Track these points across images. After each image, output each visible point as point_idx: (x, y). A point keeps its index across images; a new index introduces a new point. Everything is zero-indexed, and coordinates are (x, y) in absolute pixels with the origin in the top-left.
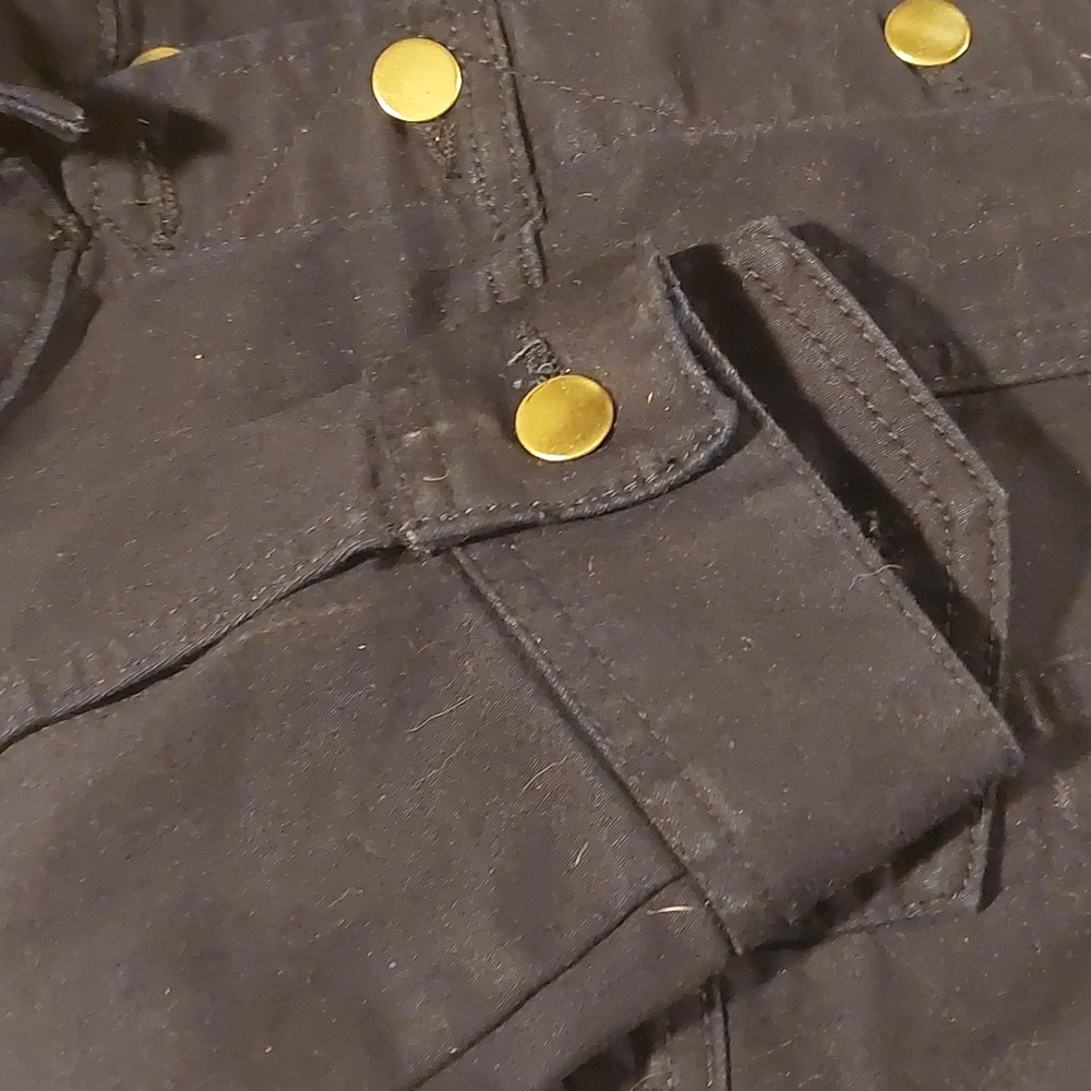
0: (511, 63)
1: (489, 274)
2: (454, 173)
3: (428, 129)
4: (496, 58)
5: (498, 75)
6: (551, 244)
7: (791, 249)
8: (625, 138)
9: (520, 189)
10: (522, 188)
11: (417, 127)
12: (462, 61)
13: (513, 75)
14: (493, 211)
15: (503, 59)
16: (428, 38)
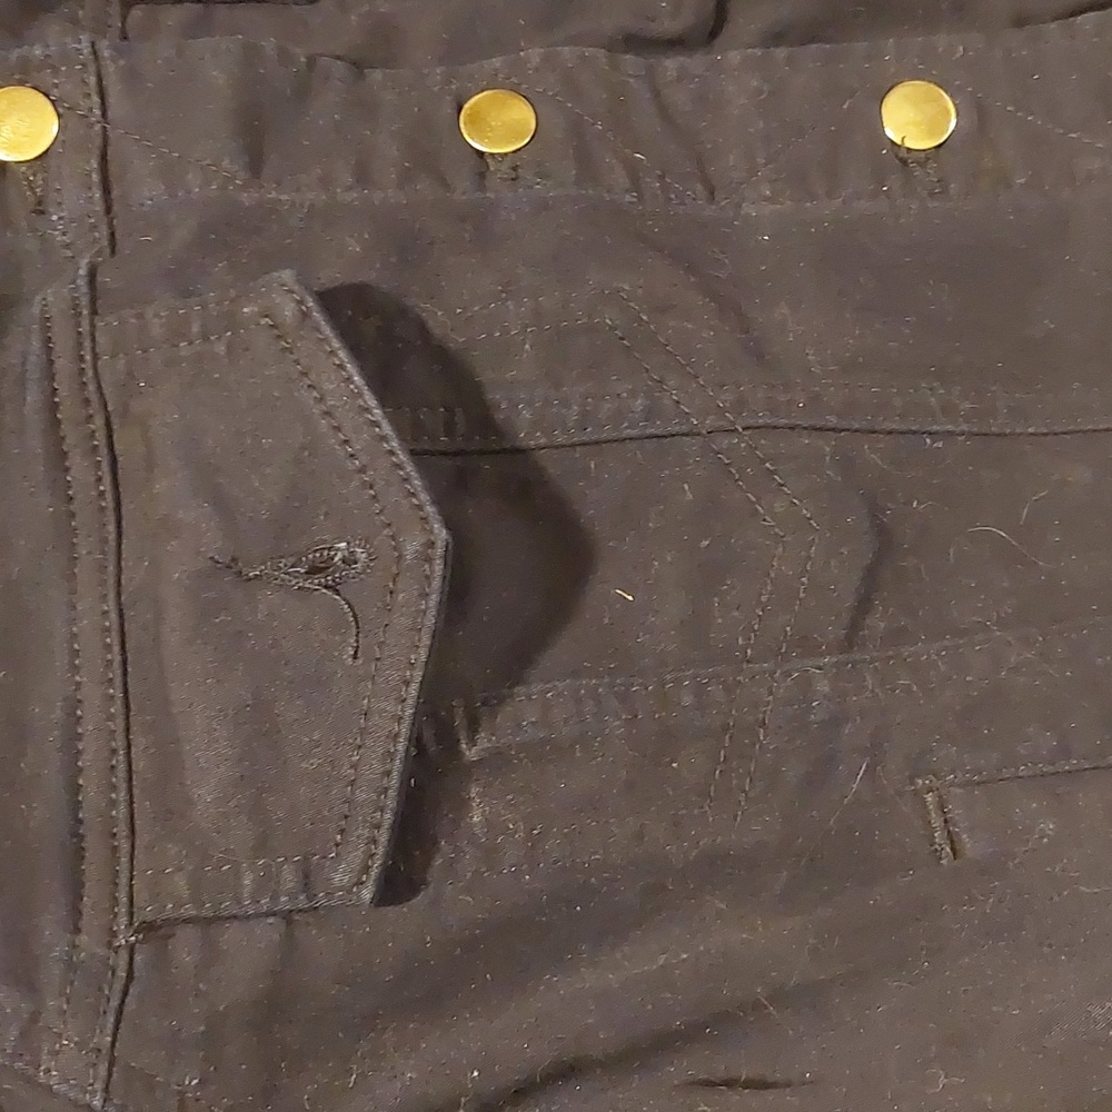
0: (104, 114)
1: (44, 299)
2: (40, 210)
3: (24, 169)
4: (91, 109)
5: (91, 126)
6: (104, 279)
7: (300, 302)
8: (189, 192)
9: (94, 227)
10: (95, 227)
11: (15, 166)
12: (61, 110)
13: (105, 127)
14: (67, 246)
15: (97, 112)
16: (33, 88)
